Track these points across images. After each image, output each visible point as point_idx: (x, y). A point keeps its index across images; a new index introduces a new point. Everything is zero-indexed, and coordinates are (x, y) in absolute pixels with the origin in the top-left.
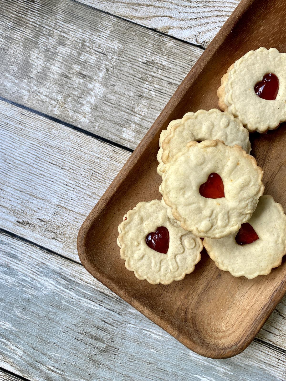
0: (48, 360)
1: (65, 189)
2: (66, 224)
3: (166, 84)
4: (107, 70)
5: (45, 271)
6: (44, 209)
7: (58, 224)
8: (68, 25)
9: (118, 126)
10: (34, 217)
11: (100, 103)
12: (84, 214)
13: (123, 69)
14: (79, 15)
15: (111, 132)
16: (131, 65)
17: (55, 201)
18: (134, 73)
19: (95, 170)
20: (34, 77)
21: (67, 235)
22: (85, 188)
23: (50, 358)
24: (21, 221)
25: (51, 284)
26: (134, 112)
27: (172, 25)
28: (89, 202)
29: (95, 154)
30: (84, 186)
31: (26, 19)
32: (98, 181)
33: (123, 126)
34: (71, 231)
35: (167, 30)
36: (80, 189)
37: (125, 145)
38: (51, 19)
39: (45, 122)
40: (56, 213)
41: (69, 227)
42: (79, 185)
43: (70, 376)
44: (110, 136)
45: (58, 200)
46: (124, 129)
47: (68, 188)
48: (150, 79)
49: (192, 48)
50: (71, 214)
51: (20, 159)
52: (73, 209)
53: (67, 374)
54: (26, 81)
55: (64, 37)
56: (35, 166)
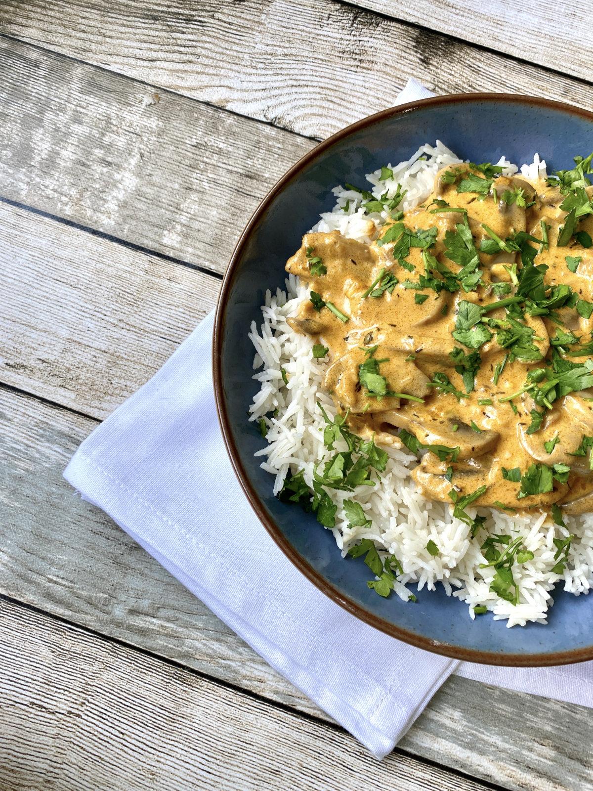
0: (49, 567)
1: (79, 316)
2: (80, 366)
3: (224, 173)
4: (142, 156)
5: (48, 433)
6: (48, 346)
7: (68, 365)
8: (87, 97)
9: (156, 229)
10: (33, 357)
11: (131, 198)
12: (107, 350)
13: (164, 153)
14: (103, 84)
15: (146, 237)
16: (175, 149)
17: (64, 333)
18: (179, 159)
19: (122, 289)
20: (37, 165)
21: (80, 381)
22: (108, 314)
23: (52, 563)
24: (12, 363)
25: (56, 452)
26: (179, 210)
27: (232, 98)
28: (114, 334)
29: (123, 267)
30: (107, 311)
31: (26, 89)
32: (128, 304)
33: (163, 228)
34: (88, 375)
35: (225, 104)
36: (101, 316)
37: (167, 254)
38: (63, 90)
39: (51, 226)
40: (65, 350)
41: (84, 369)
42: (100, 310)
43: (83, 590)
44: (145, 241)
45: (68, 332)
46: (166, 232)
47: (83, 314)
48: (202, 166)
49: (260, 126)
50: (87, 350)
51: (14, 277)
52: (90, 344)
53: (77, 586)
54: (24, 170)
55: (81, 113)
56: (35, 285)
